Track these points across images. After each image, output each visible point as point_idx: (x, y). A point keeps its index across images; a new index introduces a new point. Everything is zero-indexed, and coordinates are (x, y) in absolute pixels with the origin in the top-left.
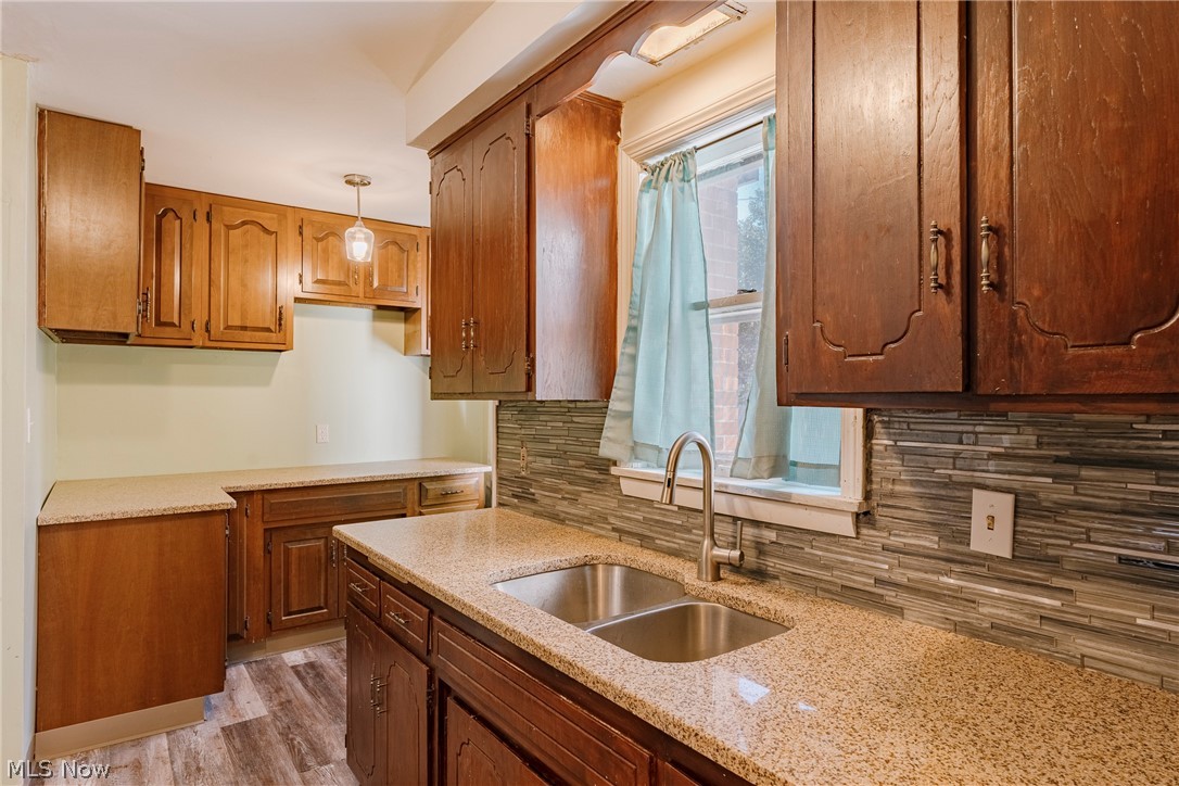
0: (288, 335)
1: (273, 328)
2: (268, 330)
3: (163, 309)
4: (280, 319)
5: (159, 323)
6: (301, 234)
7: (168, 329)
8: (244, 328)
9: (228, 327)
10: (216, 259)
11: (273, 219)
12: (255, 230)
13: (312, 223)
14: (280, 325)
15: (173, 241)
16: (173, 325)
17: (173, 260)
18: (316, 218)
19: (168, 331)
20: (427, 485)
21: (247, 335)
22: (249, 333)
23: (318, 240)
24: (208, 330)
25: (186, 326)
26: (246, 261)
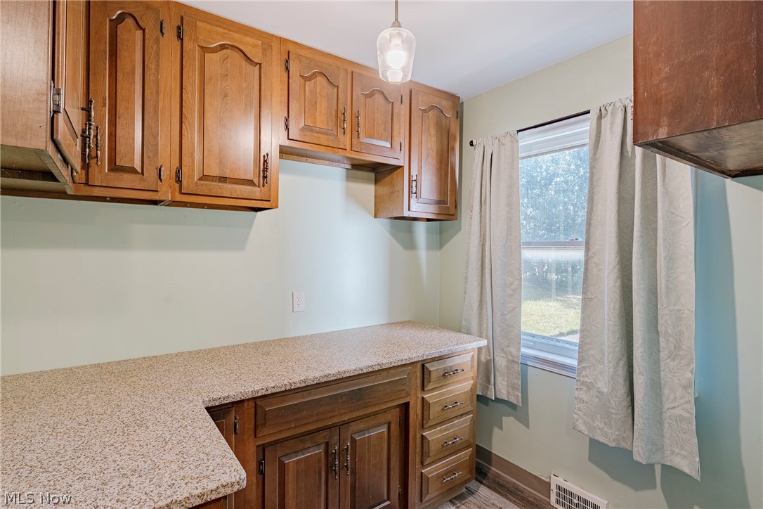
0: (273, 190)
1: (256, 181)
2: (251, 183)
3: (120, 148)
4: (265, 169)
5: (114, 168)
6: (287, 69)
7: (126, 176)
8: (223, 179)
9: (204, 178)
10: (189, 89)
11: (256, 46)
12: (237, 56)
13: (299, 56)
14: (265, 177)
15: (132, 55)
16: (132, 170)
17: (133, 82)
18: (302, 52)
19: (126, 180)
20: (431, 367)
21: (228, 189)
22: (228, 186)
23: (306, 79)
24: (179, 181)
25: (151, 173)
26: (226, 96)
